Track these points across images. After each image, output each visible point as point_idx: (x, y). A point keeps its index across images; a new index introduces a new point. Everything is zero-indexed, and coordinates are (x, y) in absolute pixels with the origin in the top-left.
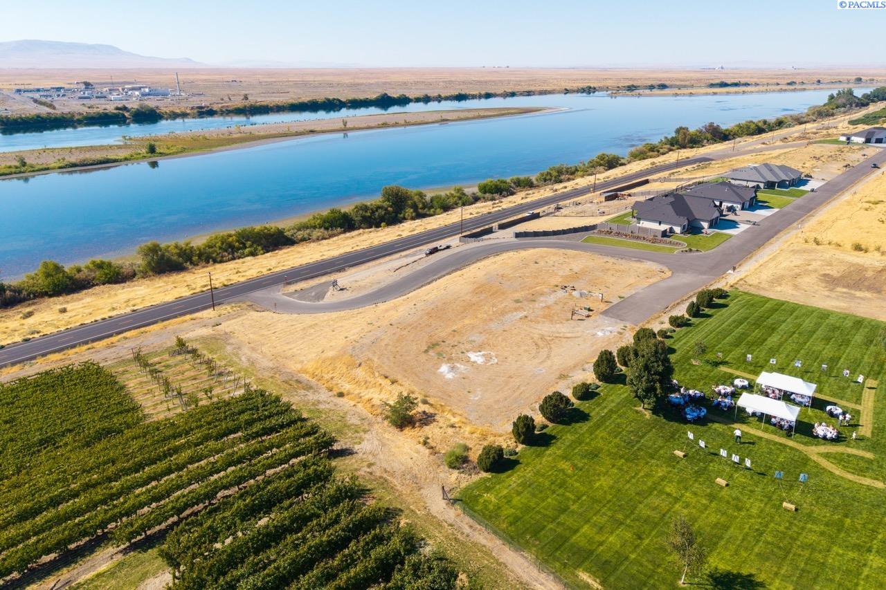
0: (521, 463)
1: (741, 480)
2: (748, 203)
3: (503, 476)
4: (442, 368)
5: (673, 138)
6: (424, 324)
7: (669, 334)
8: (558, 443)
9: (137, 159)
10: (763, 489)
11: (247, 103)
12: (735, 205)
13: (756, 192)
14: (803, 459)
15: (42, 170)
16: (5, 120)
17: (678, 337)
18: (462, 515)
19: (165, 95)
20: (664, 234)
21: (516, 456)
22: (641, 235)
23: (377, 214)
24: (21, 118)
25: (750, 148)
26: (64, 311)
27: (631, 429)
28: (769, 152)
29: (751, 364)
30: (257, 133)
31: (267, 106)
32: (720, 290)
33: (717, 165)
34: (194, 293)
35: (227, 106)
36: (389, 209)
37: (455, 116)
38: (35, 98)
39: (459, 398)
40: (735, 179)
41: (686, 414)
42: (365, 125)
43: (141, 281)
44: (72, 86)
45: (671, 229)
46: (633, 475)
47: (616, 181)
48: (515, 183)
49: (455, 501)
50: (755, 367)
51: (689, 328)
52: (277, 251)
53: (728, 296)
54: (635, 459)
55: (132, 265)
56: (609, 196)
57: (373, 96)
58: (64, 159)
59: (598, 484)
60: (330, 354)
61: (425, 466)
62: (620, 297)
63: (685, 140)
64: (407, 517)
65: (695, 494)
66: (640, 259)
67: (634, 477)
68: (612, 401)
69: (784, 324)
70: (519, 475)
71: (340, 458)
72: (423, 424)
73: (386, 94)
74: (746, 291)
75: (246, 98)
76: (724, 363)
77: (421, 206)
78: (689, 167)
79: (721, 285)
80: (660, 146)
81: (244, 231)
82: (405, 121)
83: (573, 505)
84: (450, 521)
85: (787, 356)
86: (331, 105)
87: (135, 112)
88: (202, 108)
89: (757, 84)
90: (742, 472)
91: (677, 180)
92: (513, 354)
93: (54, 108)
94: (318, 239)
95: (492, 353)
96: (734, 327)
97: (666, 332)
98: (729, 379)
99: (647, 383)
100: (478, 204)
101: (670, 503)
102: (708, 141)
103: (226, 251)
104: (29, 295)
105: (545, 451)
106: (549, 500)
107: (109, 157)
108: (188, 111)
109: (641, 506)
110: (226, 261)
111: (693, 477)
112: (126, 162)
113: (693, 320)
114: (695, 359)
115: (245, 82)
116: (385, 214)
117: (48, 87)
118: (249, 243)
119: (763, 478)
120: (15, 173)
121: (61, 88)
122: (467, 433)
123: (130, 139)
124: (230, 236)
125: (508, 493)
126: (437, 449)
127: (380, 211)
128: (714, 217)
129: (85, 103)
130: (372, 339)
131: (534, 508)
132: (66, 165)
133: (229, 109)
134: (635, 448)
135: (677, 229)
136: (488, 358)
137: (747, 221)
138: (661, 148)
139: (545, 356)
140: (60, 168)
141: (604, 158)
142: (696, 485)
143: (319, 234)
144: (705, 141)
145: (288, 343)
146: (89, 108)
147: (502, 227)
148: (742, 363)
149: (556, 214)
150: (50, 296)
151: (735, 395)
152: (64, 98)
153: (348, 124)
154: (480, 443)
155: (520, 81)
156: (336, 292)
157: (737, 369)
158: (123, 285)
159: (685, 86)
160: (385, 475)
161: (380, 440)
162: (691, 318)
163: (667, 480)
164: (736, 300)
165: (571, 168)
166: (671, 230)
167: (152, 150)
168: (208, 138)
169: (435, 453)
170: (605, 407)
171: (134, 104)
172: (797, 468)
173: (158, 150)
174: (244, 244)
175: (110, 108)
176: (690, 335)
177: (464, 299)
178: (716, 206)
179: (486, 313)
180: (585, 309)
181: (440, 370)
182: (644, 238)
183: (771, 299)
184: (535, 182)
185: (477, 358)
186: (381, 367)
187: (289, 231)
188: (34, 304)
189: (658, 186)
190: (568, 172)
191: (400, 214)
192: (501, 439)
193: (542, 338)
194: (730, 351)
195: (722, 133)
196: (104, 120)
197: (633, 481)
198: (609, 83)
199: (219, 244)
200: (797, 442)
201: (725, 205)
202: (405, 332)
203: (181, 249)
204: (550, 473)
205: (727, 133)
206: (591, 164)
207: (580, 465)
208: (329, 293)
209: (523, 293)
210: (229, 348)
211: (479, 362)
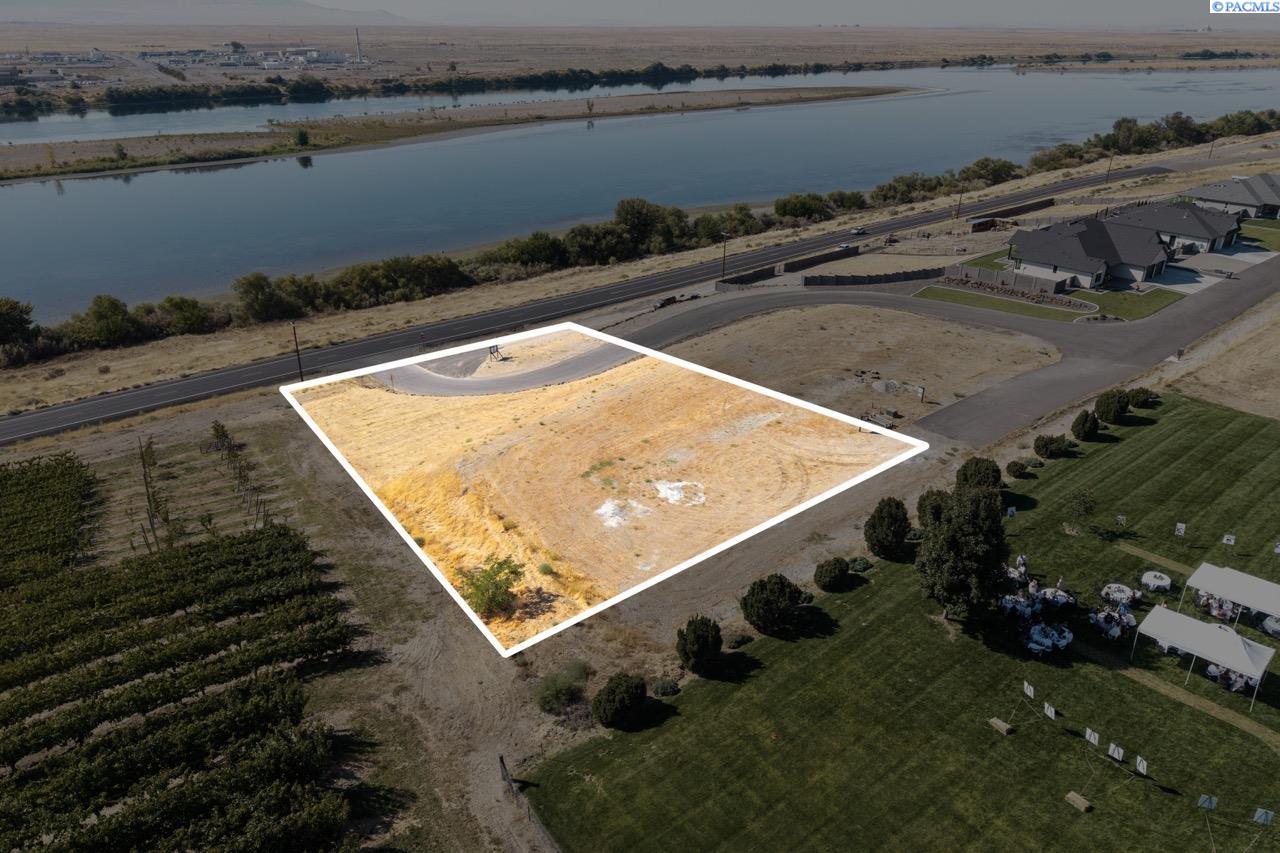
0: (679, 714)
1: (1121, 798)
2: (1223, 240)
3: (635, 738)
4: (603, 507)
5: (1108, 136)
6: (596, 428)
7: (1029, 469)
8: (763, 677)
9: (281, 153)
10: (1169, 827)
11: (454, 75)
12: (1197, 243)
13: (1239, 221)
14: (1267, 764)
15: (147, 165)
16: (115, 94)
17: (1047, 476)
18: (526, 820)
19: (339, 62)
20: (1060, 288)
21: (673, 698)
22: (1019, 288)
23: (604, 242)
24: (137, 92)
25: (1240, 154)
26: (105, 370)
27: (913, 661)
28: (1274, 161)
29: (1183, 541)
30: (459, 119)
31: (483, 80)
32: (1144, 391)
33: (1177, 180)
34: (283, 354)
35: (426, 80)
36: (625, 235)
37: (761, 98)
38: (162, 64)
39: (616, 566)
40: (1205, 200)
41: (1030, 639)
42: (622, 110)
43: (237, 330)
44: (216, 49)
45: (1074, 279)
46: (894, 763)
47: (999, 201)
48: (835, 201)
49: (524, 785)
50: (1190, 547)
51: (1072, 462)
52: (443, 295)
53: (1160, 404)
54: (906, 729)
55: (228, 306)
56: (980, 224)
57: (640, 67)
58: (178, 150)
59: (816, 777)
60: (429, 468)
61: (499, 702)
62: (956, 395)
63: (1131, 139)
64: (418, 814)
65: (1016, 823)
66: (1008, 330)
67: (893, 769)
68: (890, 598)
69: (1262, 465)
70: (667, 739)
71: (354, 670)
72: (526, 613)
73: (661, 64)
74: (1196, 395)
75: (453, 67)
76: (1127, 535)
77: (677, 232)
78: (1128, 182)
79: (1149, 383)
80: (1085, 150)
81: (397, 261)
82: (683, 104)
83: (754, 820)
84: (498, 832)
85: (1260, 530)
86: (578, 80)
87: (294, 86)
88: (387, 81)
89: (1265, 56)
90: (1127, 782)
91: (1102, 201)
92: (736, 490)
93: (184, 79)
94: (509, 280)
95: (700, 485)
96: (1161, 464)
97: (1023, 467)
98: (1131, 570)
99: (951, 575)
100: (771, 233)
101: (958, 840)
102: (1169, 142)
103: (366, 290)
104: (72, 344)
105: (732, 691)
106: (709, 803)
107: (241, 149)
108: (369, 86)
109: (894, 840)
110: (365, 308)
111: (1018, 783)
112: (265, 157)
113: (1083, 446)
114: (1070, 523)
115: (459, 45)
116: (617, 243)
117: (186, 50)
118: (402, 281)
119: (1172, 800)
120: (110, 169)
121: (202, 51)
122: (599, 639)
123: (279, 124)
124: (375, 268)
125: (633, 778)
126: (534, 667)
127: (609, 238)
128: (1156, 261)
129: (227, 72)
130: (501, 447)
131: (673, 819)
132: (181, 159)
133: (427, 84)
134: (913, 703)
135: (1086, 281)
136: (690, 493)
137: (1217, 271)
138: (1087, 152)
139: (794, 497)
140: (172, 163)
141: (987, 166)
142: (1023, 802)
143: (512, 271)
144: (1164, 143)
145: (380, 443)
146: (232, 79)
147: (791, 268)
148: (1163, 539)
149: (886, 250)
150: (104, 348)
151: (1140, 606)
152: (203, 65)
153: (595, 107)
154: (617, 661)
155: (873, 47)
156: (494, 363)
157: (1153, 549)
158: (208, 336)
159: (1142, 58)
160: (417, 716)
161: (442, 639)
162: (1078, 442)
163: (963, 784)
164: (1175, 412)
165: (931, 180)
166: (1074, 282)
167: (303, 139)
168: (387, 124)
169: (527, 676)
170: (873, 609)
171: (292, 76)
172: (1253, 785)
173: (312, 141)
174: (395, 282)
175: (260, 80)
176: (1070, 476)
177: (679, 386)
178: (1162, 242)
179: (710, 413)
180: (889, 413)
181: (599, 511)
182: (1023, 295)
183: (1243, 414)
184: (869, 201)
185: (669, 492)
186: (499, 498)
187: (467, 264)
188: (76, 358)
189: (1068, 209)
190: (924, 186)
191: (643, 244)
192: (658, 657)
193: (798, 462)
194: (1145, 512)
195: (1194, 130)
196: (249, 96)
197: (892, 777)
198: (1017, 51)
199: (357, 280)
200: (1260, 721)
201: (1180, 242)
202: (561, 439)
203: (300, 286)
204: (729, 741)
205: (1203, 130)
206: (964, 175)
207: (793, 729)
208: (484, 365)
209: (784, 380)
210: (293, 445)
211: (671, 501)
